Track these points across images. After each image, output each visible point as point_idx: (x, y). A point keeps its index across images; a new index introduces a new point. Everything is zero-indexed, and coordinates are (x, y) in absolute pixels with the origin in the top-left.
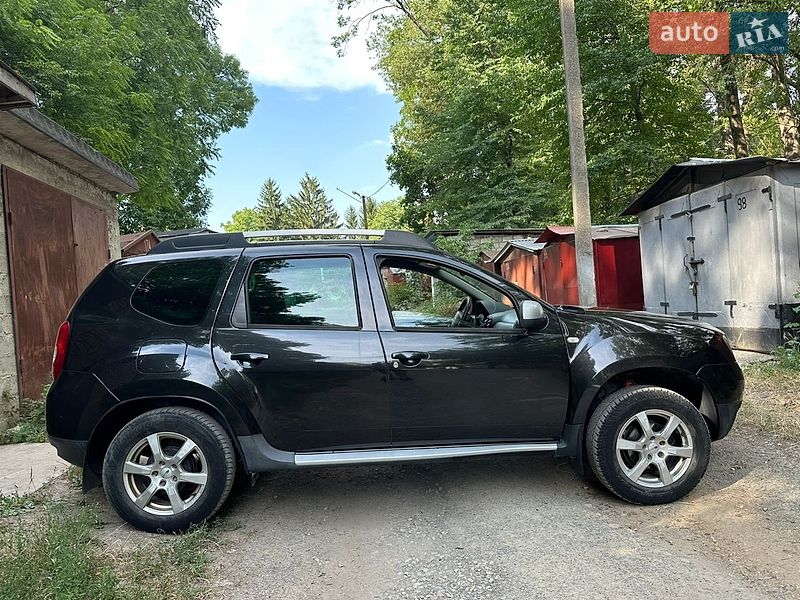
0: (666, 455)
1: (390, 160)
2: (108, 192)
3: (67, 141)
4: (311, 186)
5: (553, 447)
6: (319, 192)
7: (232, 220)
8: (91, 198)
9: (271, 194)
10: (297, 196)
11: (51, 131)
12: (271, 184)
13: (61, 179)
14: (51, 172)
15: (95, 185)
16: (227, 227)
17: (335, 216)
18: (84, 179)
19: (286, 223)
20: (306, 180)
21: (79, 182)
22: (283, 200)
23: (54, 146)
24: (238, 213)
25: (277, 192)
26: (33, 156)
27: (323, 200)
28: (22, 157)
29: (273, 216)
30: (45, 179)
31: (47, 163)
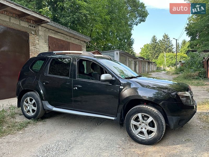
2: (83, 41)
3: (65, 30)
4: (166, 37)
6: (168, 38)
7: (143, 47)
8: (77, 43)
9: (154, 39)
10: (162, 40)
11: (60, 27)
12: (154, 37)
13: (68, 38)
14: (64, 37)
15: (78, 40)
16: (142, 49)
17: (172, 45)
18: (75, 38)
19: (158, 47)
20: (165, 35)
21: (73, 39)
22: (157, 41)
23: (62, 31)
24: (145, 45)
25: (156, 39)
26: (59, 33)
27: (169, 41)
28: (55, 34)
29: (154, 46)
30: (62, 38)
31: (63, 35)
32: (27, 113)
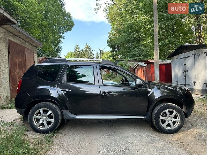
0: (173, 121)
1: (108, 41)
2: (35, 46)
3: (25, 33)
4: (87, 47)
5: (143, 117)
6: (89, 48)
7: (67, 55)
8: (30, 48)
9: (77, 48)
10: (84, 49)
11: (21, 31)
12: (77, 46)
13: (23, 43)
14: (21, 41)
15: (32, 45)
16: (66, 56)
17: (93, 55)
18: (29, 43)
19: (81, 56)
20: (86, 45)
21: (27, 44)
22: (80, 50)
23: (21, 34)
24: (69, 53)
25: (79, 48)
26: (16, 37)
27: (90, 51)
28: (13, 37)
29: (77, 54)
30: (19, 43)
31: (20, 39)
32: (39, 127)
